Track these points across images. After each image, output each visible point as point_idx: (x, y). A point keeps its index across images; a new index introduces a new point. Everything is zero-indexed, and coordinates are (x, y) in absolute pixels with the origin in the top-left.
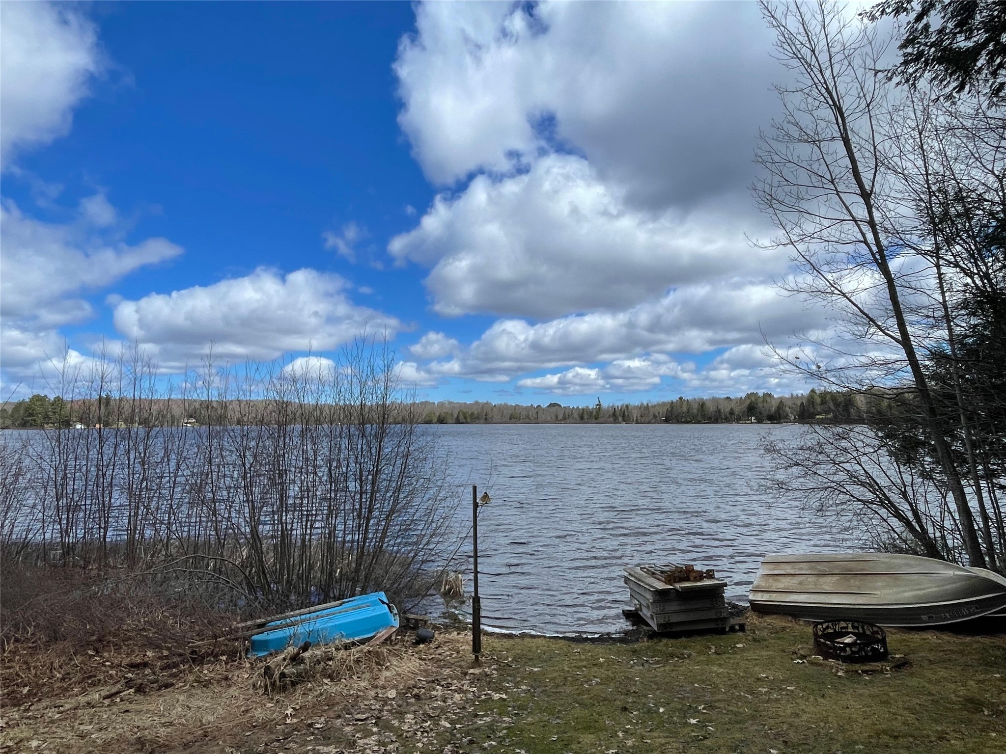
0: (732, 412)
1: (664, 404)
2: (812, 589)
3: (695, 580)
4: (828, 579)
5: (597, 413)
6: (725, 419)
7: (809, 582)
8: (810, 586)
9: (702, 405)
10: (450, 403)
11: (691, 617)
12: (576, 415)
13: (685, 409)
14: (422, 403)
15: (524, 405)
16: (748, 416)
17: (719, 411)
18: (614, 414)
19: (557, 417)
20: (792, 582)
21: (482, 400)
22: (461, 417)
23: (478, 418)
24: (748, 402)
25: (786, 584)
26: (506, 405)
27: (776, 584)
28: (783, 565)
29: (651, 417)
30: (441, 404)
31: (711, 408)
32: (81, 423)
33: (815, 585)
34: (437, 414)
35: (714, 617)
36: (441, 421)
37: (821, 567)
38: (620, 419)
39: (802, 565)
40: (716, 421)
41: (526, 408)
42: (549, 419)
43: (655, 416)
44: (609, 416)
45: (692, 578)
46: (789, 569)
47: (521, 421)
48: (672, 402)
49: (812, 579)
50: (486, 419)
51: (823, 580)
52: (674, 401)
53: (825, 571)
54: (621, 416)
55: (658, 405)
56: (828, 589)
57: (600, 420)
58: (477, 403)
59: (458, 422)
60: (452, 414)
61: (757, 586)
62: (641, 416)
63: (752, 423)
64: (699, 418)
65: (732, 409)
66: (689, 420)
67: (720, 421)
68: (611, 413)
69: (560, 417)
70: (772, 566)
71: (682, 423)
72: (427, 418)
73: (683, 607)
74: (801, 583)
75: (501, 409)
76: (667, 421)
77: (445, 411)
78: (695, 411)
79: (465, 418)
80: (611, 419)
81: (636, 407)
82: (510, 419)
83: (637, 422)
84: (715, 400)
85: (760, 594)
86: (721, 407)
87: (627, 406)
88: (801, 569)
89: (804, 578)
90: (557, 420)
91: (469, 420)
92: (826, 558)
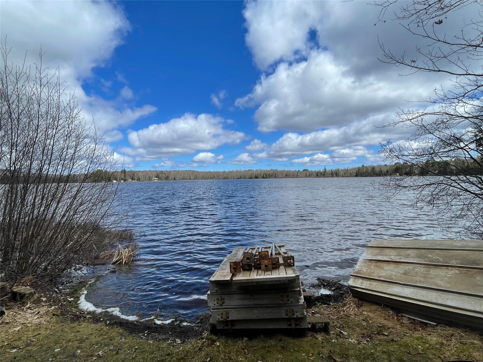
0: (387, 172)
1: (355, 168)
2: (420, 282)
3: (267, 269)
4: (442, 272)
5: (324, 173)
6: (384, 174)
7: (417, 273)
8: (418, 278)
9: (373, 168)
10: (260, 170)
11: (256, 314)
12: (315, 174)
13: (365, 170)
14: (248, 170)
15: (292, 170)
16: (395, 173)
17: (381, 171)
18: (332, 173)
19: (306, 175)
20: (396, 270)
21: (274, 168)
22: (265, 176)
23: (272, 176)
24: (396, 166)
25: (389, 273)
26: (284, 170)
27: (378, 271)
28: (387, 251)
29: (349, 174)
30: (257, 171)
31: (378, 170)
32: (115, 180)
33: (425, 277)
34: (255, 174)
35: (284, 316)
36: (256, 177)
37: (433, 256)
38: (335, 175)
39: (410, 252)
40: (380, 175)
41: (293, 172)
42: (303, 176)
43: (351, 174)
44: (330, 175)
45: (263, 266)
46: (393, 256)
47: (291, 177)
48: (359, 167)
49: (420, 269)
50: (275, 176)
51: (433, 272)
52: (360, 167)
53: (438, 261)
54: (335, 174)
55: (352, 169)
56: (443, 285)
57: (326, 176)
58: (272, 170)
59: (263, 177)
60: (261, 175)
61: (359, 272)
62: (344, 174)
63: (397, 176)
64: (372, 174)
65: (387, 170)
66: (367, 175)
67: (381, 175)
68: (331, 173)
69: (308, 175)
70: (376, 251)
71: (363, 176)
72: (250, 176)
73: (246, 302)
74: (405, 273)
75: (282, 172)
76: (356, 176)
77: (258, 173)
78: (370, 171)
79: (266, 176)
80: (331, 175)
81: (341, 170)
82: (286, 176)
83: (342, 177)
84: (380, 166)
85: (360, 280)
86: (383, 169)
87: (338, 170)
88: (408, 256)
89: (411, 267)
90: (306, 176)
91: (268, 177)
92: (439, 245)
